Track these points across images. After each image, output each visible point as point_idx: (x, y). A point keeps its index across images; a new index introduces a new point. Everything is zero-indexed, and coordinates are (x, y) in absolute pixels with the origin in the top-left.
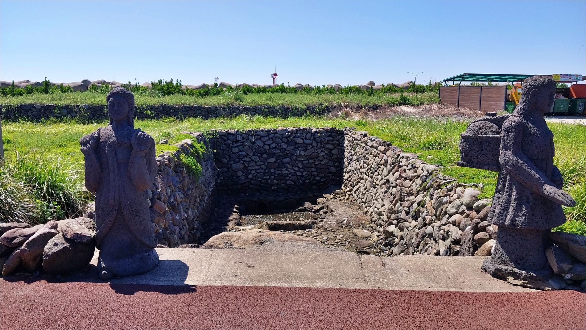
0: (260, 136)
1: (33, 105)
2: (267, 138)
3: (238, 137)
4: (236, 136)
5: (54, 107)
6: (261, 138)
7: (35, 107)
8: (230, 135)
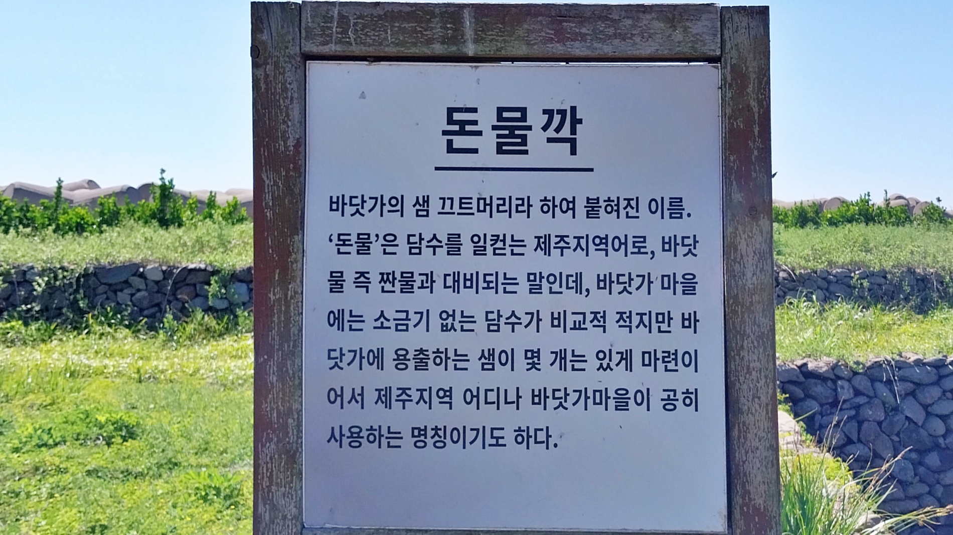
0: (911, 382)
1: (137, 266)
2: (936, 392)
3: (842, 387)
4: (834, 382)
5: (205, 275)
6: (915, 389)
7: (142, 276)
8: (813, 381)
